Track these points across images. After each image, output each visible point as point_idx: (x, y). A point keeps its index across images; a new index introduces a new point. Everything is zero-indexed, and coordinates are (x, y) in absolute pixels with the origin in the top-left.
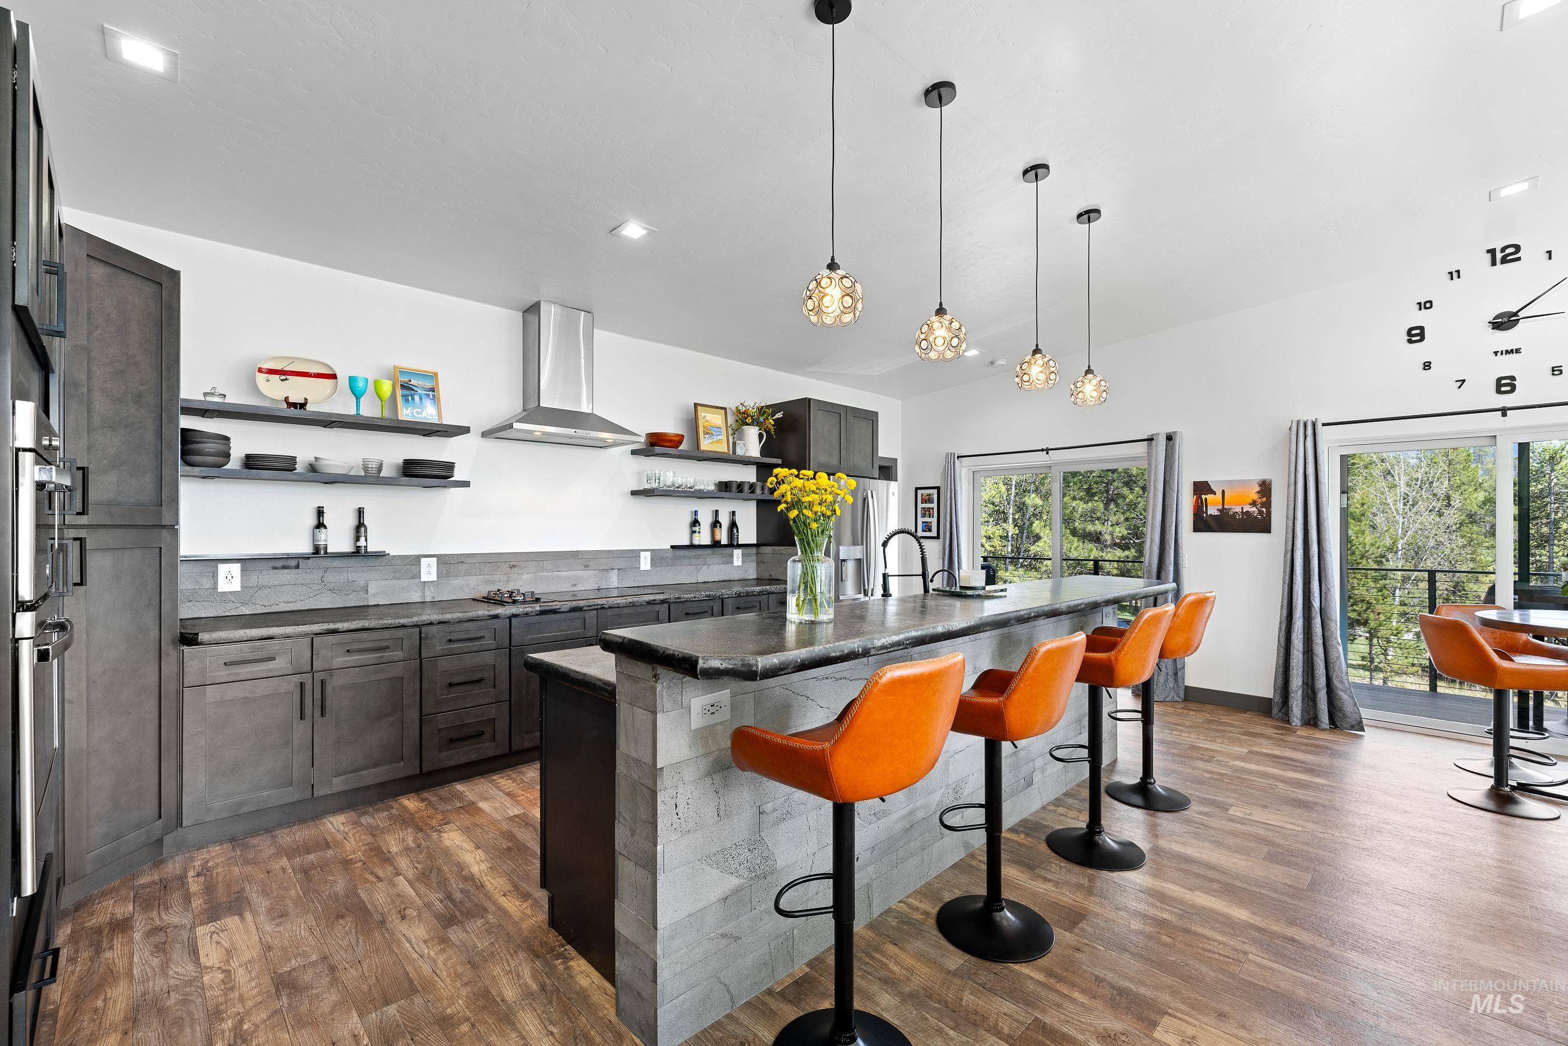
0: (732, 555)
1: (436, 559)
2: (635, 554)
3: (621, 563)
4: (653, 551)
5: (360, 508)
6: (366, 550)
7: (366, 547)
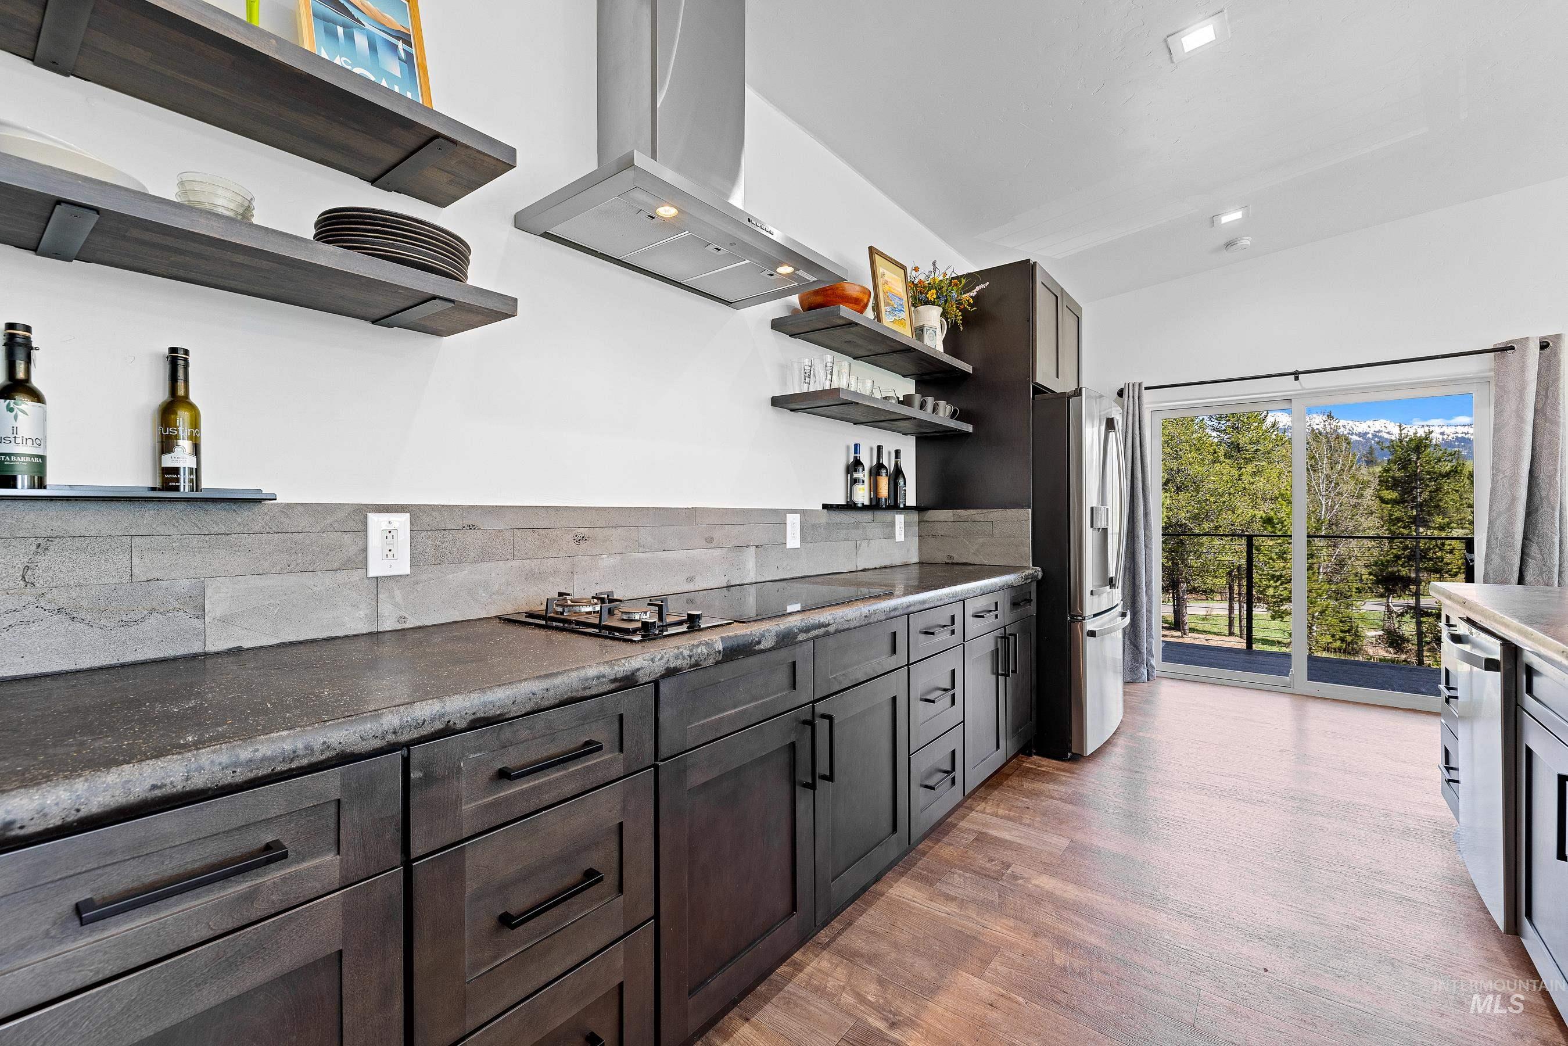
0: (893, 524)
1: (406, 517)
2: (777, 517)
3: (759, 534)
4: (803, 512)
5: (173, 350)
6: (196, 485)
7: (196, 472)
